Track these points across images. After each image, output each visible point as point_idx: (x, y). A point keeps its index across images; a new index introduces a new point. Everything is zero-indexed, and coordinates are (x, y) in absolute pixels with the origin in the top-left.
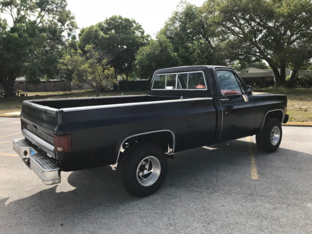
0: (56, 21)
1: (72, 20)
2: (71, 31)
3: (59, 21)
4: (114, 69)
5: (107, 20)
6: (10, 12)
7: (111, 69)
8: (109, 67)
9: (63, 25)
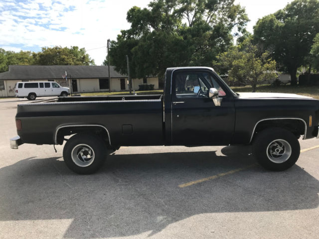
0: (226, 17)
1: (243, 14)
2: (242, 25)
3: (229, 17)
4: (275, 63)
5: (288, 5)
6: (187, 17)
7: (272, 62)
8: (270, 61)
9: (233, 20)
